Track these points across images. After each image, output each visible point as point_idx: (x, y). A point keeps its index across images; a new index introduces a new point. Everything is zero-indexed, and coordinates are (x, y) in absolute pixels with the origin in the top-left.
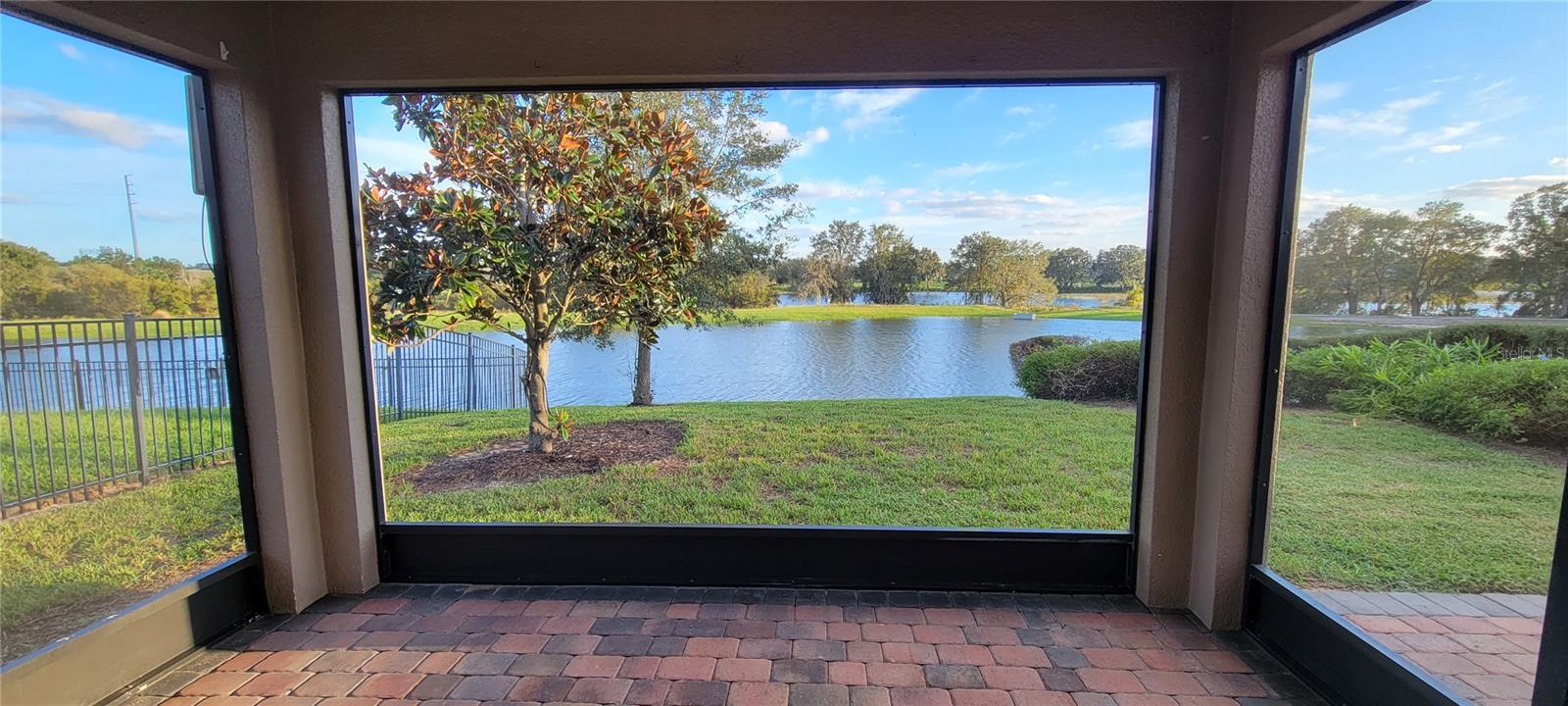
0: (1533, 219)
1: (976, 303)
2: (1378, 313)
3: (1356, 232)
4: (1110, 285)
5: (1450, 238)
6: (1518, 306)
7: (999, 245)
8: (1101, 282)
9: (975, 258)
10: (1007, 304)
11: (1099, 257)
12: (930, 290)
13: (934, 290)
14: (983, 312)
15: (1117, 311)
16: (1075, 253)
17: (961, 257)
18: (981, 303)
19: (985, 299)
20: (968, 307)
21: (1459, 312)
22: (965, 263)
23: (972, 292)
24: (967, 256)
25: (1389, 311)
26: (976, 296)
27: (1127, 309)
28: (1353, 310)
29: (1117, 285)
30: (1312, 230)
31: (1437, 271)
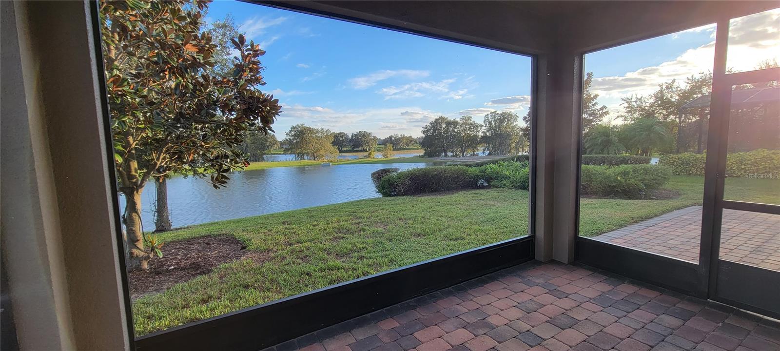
0: (490, 123)
1: (301, 159)
2: (453, 156)
3: (444, 126)
4: (357, 149)
5: (470, 128)
6: (488, 151)
7: (310, 130)
8: (354, 148)
9: (298, 137)
10: (316, 159)
11: (352, 136)
12: (272, 154)
13: (275, 154)
14: (306, 163)
15: (365, 160)
16: (341, 135)
17: (291, 136)
18: (304, 159)
19: (305, 157)
20: (298, 162)
21: (474, 155)
22: (293, 139)
23: (298, 154)
24: (295, 136)
25: (456, 155)
26: (301, 156)
27: (369, 159)
28: (446, 155)
29: (360, 149)
30: (430, 125)
31: (467, 141)
